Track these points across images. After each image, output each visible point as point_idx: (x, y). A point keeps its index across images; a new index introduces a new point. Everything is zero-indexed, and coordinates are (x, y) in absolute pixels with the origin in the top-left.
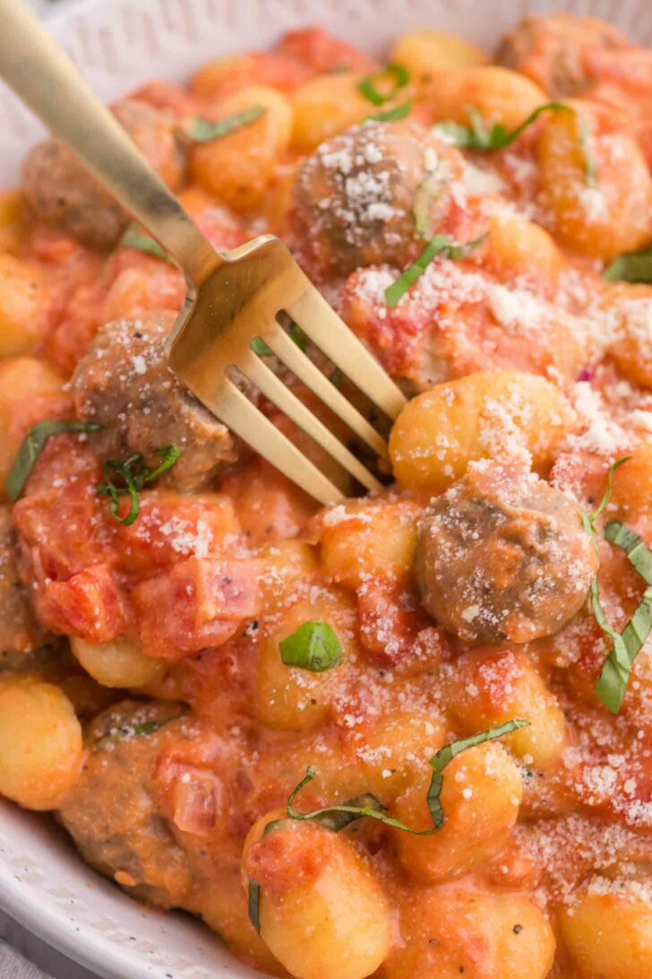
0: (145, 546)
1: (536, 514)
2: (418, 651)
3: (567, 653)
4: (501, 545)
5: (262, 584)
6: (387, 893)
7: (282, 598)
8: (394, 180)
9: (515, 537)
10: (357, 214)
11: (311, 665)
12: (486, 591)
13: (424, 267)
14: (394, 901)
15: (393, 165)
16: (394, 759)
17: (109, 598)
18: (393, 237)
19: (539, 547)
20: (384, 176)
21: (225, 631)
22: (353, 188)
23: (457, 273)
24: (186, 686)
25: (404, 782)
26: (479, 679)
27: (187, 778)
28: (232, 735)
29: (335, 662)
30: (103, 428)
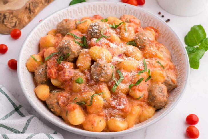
0: (61, 67)
1: (103, 64)
2: (91, 82)
3: (110, 84)
4: (99, 68)
5: (74, 72)
6: (85, 115)
7: (77, 75)
8: (99, 27)
9: (101, 67)
10: (94, 31)
11: (79, 83)
12: (97, 74)
13: (101, 38)
15: (99, 25)
17: (55, 73)
18: (98, 34)
19: (103, 68)
20: (98, 27)
21: (69, 78)
22: (94, 28)
23: (105, 40)
24: (64, 86)
25: (88, 100)
26: (99, 87)
27: (61, 97)
28: (69, 93)
29: (82, 83)
30: (61, 52)
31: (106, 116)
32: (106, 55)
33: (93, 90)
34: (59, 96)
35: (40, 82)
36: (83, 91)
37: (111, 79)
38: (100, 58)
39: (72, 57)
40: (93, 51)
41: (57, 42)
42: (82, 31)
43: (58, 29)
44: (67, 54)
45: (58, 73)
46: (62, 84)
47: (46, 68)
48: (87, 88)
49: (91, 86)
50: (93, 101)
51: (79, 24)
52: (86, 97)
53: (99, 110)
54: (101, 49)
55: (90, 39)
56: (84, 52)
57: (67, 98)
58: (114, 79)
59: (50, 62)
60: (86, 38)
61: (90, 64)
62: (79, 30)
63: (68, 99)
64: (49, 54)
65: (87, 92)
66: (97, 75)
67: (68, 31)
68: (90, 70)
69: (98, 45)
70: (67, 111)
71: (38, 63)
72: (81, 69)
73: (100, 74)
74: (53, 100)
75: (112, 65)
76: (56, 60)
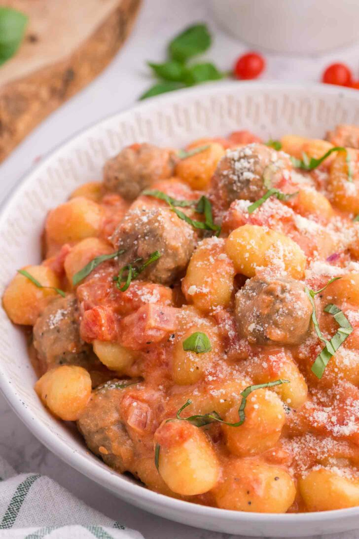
0: (129, 300)
1: (280, 282)
2: (237, 347)
3: (304, 352)
4: (264, 297)
5: (178, 318)
6: (219, 459)
7: (186, 324)
8: (256, 163)
9: (270, 292)
10: (239, 177)
11: (195, 350)
12: (258, 316)
13: (266, 199)
14: (221, 462)
15: (256, 157)
16: (226, 395)
17: (110, 321)
18: (253, 188)
19: (280, 296)
20: (252, 161)
21: (160, 335)
22: (238, 165)
23: (280, 205)
24: (142, 366)
25: (231, 406)
26: (268, 360)
27: (135, 404)
28: (160, 390)
29: (207, 349)
30: (126, 251)
31: (295, 464)
32: (287, 253)
33: (247, 373)
34: (127, 402)
35: (55, 357)
36: (210, 378)
37: (308, 334)
38: (266, 263)
39: (167, 264)
40: (239, 240)
41: (109, 222)
42: (195, 183)
43: (107, 179)
44: (150, 256)
45: (119, 321)
46: (134, 362)
47: (77, 309)
48: (225, 369)
49: (237, 360)
50: (248, 407)
51: (183, 160)
52: (222, 395)
53: (269, 444)
54: (268, 233)
55: (227, 205)
56: (210, 247)
57: (156, 406)
58: (318, 334)
59: (89, 286)
60: (212, 202)
61: (232, 288)
62: (184, 180)
63: (160, 409)
64: (84, 260)
65: (224, 381)
66: (260, 319)
67: (145, 183)
68: (231, 305)
69: (254, 221)
70: (159, 448)
71: (46, 294)
72: (201, 303)
73: (269, 316)
74: (105, 413)
75: (309, 288)
76: (110, 279)
